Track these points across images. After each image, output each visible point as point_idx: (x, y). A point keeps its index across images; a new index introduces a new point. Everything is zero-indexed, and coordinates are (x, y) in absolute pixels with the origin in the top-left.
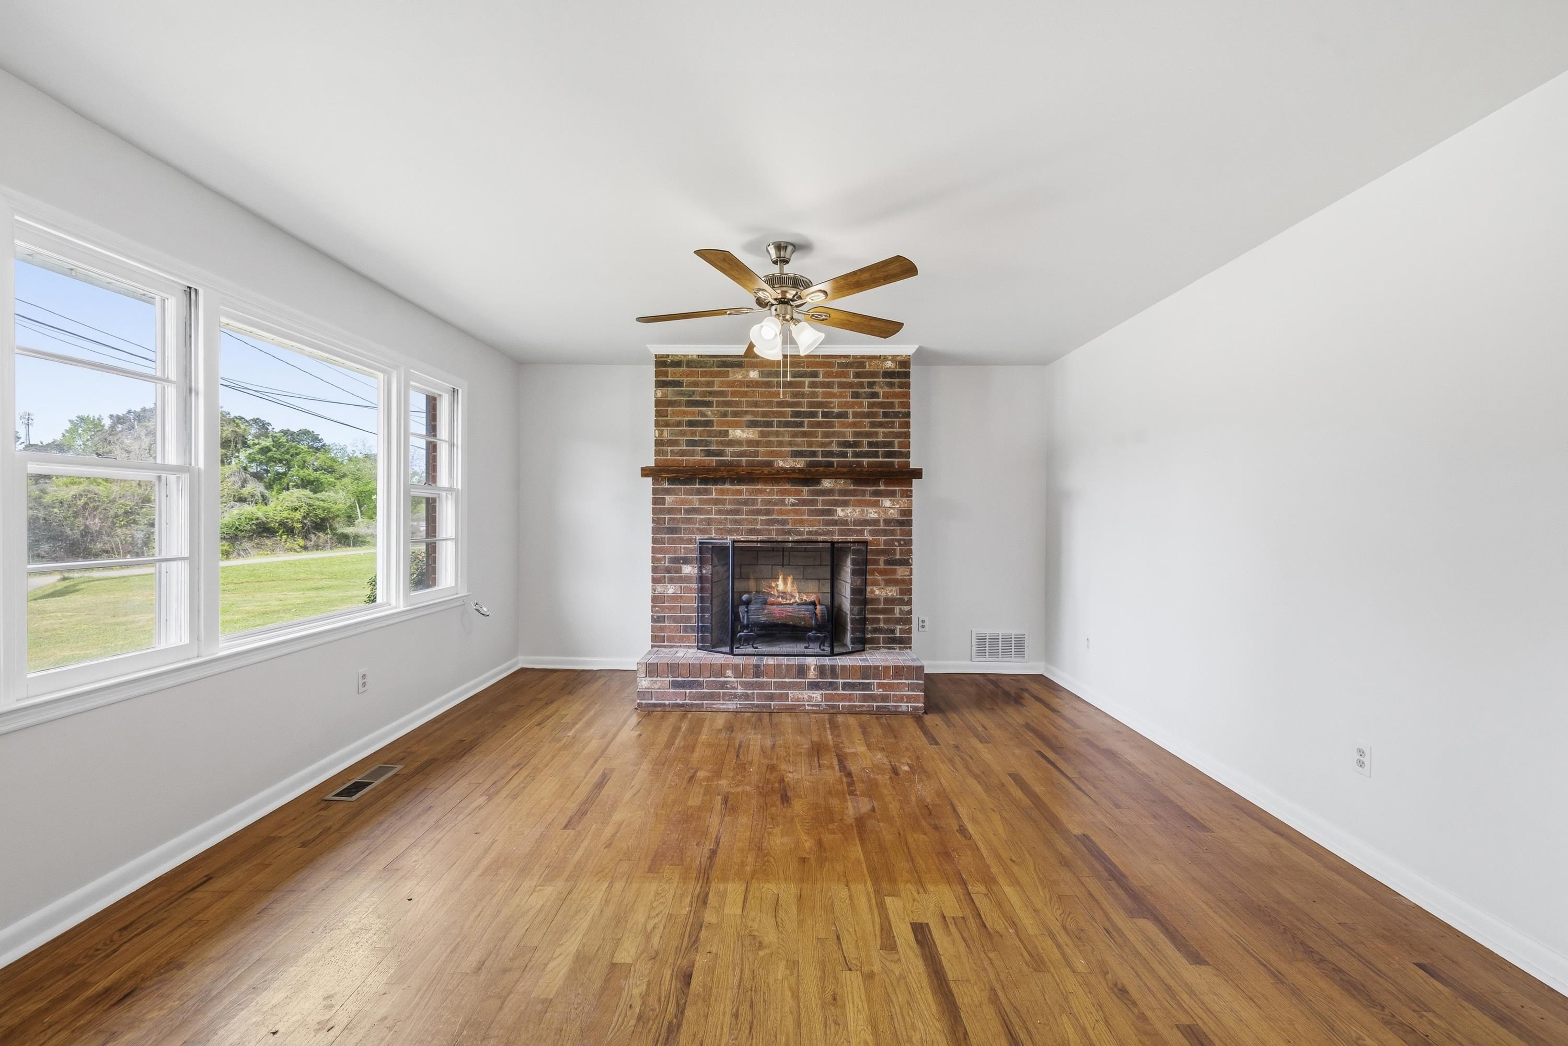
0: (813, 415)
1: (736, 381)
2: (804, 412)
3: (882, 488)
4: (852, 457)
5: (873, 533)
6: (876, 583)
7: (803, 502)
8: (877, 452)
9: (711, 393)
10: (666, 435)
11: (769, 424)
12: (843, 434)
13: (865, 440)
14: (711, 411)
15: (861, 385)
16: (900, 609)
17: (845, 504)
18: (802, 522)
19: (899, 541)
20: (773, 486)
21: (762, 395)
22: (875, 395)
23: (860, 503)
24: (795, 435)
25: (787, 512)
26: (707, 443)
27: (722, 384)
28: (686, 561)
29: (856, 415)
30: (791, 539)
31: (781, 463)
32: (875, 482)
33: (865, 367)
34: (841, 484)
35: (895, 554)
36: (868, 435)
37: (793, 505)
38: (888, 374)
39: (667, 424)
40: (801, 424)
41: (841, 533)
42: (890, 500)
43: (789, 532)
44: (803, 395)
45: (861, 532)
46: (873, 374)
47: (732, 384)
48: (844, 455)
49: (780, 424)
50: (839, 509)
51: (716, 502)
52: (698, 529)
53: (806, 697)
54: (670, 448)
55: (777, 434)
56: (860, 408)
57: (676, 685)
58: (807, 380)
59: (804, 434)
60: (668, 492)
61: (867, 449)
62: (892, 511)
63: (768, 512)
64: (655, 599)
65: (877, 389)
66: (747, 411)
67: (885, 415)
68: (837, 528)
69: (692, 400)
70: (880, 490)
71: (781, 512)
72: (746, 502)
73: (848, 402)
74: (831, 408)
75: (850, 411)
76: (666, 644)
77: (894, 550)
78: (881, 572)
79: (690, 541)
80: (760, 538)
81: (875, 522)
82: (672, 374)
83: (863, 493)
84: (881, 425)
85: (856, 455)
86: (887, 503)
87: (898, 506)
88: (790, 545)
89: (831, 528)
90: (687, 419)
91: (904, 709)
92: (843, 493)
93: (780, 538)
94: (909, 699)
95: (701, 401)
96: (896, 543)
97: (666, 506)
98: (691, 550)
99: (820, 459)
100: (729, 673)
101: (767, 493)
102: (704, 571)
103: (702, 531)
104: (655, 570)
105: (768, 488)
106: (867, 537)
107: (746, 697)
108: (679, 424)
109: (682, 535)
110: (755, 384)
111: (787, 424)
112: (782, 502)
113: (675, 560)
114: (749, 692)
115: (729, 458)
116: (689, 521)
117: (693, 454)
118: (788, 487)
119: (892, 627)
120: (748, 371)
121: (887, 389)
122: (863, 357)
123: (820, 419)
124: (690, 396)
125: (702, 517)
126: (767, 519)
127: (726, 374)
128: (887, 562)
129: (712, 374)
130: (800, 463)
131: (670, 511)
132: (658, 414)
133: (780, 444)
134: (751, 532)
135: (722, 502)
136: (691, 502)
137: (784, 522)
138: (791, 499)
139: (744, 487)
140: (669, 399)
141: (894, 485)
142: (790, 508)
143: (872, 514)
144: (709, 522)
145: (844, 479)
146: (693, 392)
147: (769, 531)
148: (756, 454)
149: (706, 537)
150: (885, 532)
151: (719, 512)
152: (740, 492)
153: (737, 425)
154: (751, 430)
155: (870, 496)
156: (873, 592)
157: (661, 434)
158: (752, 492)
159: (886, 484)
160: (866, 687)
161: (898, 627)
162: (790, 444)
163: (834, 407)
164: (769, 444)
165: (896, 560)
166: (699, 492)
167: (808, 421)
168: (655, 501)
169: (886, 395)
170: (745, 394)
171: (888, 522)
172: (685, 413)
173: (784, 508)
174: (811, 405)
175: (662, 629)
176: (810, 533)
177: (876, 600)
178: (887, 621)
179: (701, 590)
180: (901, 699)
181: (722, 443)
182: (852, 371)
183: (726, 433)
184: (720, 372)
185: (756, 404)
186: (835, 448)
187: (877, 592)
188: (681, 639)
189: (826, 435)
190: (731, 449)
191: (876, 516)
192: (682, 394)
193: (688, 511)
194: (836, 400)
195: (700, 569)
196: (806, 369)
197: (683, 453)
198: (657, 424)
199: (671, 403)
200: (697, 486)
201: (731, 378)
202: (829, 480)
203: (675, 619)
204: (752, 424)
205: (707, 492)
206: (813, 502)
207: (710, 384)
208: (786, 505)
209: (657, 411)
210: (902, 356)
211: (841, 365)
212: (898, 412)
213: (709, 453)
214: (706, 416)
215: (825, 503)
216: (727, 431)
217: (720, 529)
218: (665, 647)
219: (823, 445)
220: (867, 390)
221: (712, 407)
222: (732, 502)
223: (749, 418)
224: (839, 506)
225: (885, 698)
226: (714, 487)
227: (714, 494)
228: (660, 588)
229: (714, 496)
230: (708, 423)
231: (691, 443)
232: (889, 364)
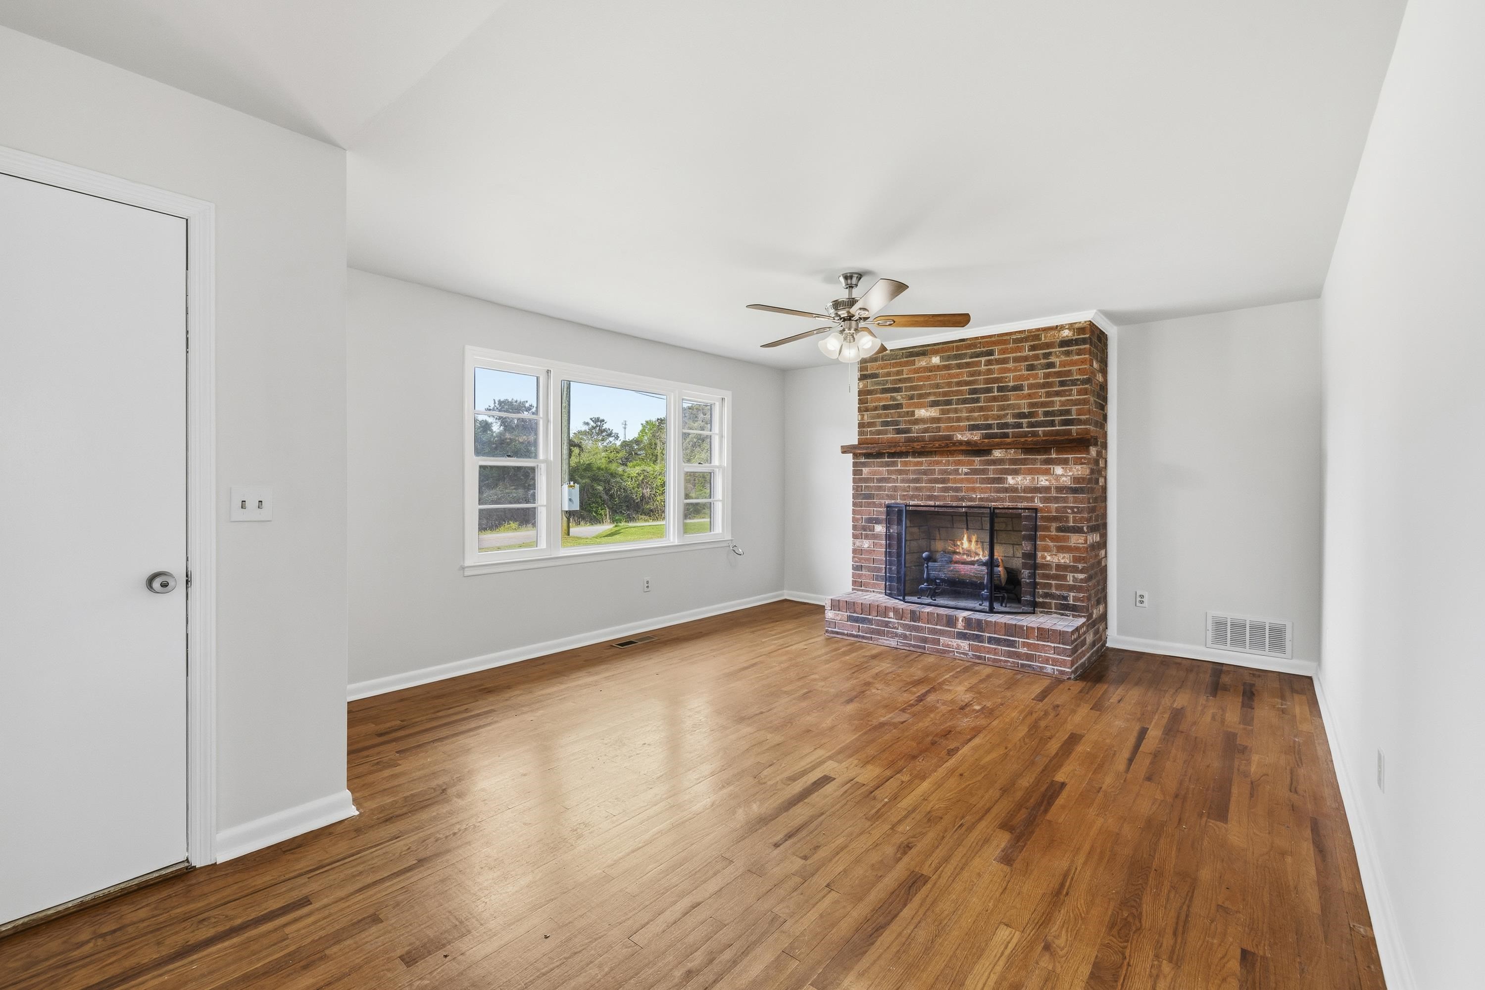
0: (989, 390)
1: (921, 368)
2: (981, 388)
3: (1054, 456)
4: (1027, 427)
5: (1045, 500)
6: (1046, 549)
7: (974, 472)
8: (1054, 421)
9: (900, 381)
10: (866, 419)
11: (948, 403)
12: (1018, 406)
13: (1041, 410)
14: (901, 395)
15: (1036, 357)
16: (1074, 577)
17: (1015, 472)
18: (973, 490)
19: (1072, 508)
20: (948, 457)
21: (942, 377)
22: (1051, 365)
23: (1031, 472)
24: (972, 410)
25: (961, 481)
26: (896, 423)
27: (910, 371)
28: (878, 521)
29: (1031, 387)
30: (964, 504)
31: (959, 437)
32: (1047, 451)
33: (1040, 339)
34: (1012, 454)
35: (1067, 521)
36: (1043, 404)
37: (966, 474)
38: (1065, 343)
39: (867, 410)
40: (977, 400)
41: (1012, 499)
42: (1063, 468)
43: (962, 499)
44: (979, 373)
45: (1032, 499)
46: (1049, 345)
47: (917, 371)
48: (1020, 425)
49: (959, 402)
50: (1010, 478)
51: (900, 472)
52: (887, 495)
53: (955, 644)
54: (869, 429)
55: (956, 411)
56: (1034, 379)
57: (850, 618)
58: (983, 359)
59: (981, 409)
60: (864, 465)
61: (1042, 419)
62: (1064, 479)
63: (943, 481)
64: (855, 551)
65: (1053, 359)
66: (929, 393)
67: (1062, 384)
68: (1008, 495)
69: (885, 388)
70: (1052, 458)
71: (955, 481)
72: (925, 473)
73: (1024, 375)
74: (1006, 382)
75: (1025, 383)
76: (863, 588)
77: (1067, 517)
78: (1052, 539)
79: (880, 505)
80: (937, 503)
81: (1047, 489)
82: (872, 368)
83: (1034, 461)
84: (1058, 394)
85: (1031, 425)
86: (1059, 470)
87: (1070, 474)
88: (964, 510)
89: (1002, 495)
90: (881, 404)
91: (1049, 671)
92: (1013, 462)
93: (955, 504)
94: (1055, 662)
95: (893, 388)
96: (1069, 511)
97: (863, 476)
98: (879, 513)
99: (996, 431)
100: (891, 614)
101: (941, 464)
102: (891, 531)
103: (890, 497)
104: (855, 528)
105: (944, 459)
106: (1038, 504)
107: (905, 637)
108: (876, 409)
109: (875, 501)
110: (938, 368)
111: (965, 401)
112: (956, 472)
113: (870, 520)
114: (908, 633)
115: (915, 435)
116: (880, 488)
117: (886, 432)
118: (961, 458)
119: (1065, 593)
120: (931, 358)
121: (1063, 358)
122: (1038, 330)
123: (996, 394)
124: (884, 385)
125: (890, 485)
126: (943, 487)
127: (913, 363)
128: (1059, 529)
129: (901, 364)
130: (976, 436)
131: (866, 480)
132: (861, 402)
133: (959, 419)
134: (930, 498)
135: (906, 472)
136: (880, 473)
137: (957, 490)
138: (965, 469)
139: (924, 459)
140: (868, 388)
141: (1067, 452)
142: (963, 477)
143: (1043, 481)
144: (895, 489)
145: (1014, 449)
146: (887, 381)
147: (944, 498)
148: (939, 429)
149: (893, 501)
150: (1057, 500)
151: (903, 481)
152: (921, 464)
153: (921, 406)
154: (934, 408)
155: (1041, 465)
156: (1044, 558)
157: (862, 418)
158: (930, 464)
159: (1058, 452)
160: (1012, 644)
161: (1072, 594)
162: (968, 419)
163: (1010, 381)
164: (950, 420)
165: (1069, 527)
166: (887, 464)
167: (985, 397)
168: (855, 473)
169: (1063, 364)
170: (929, 378)
171: (1060, 489)
172: (880, 399)
173: (959, 477)
174: (987, 381)
175: (860, 576)
176: (981, 499)
177: (1047, 566)
178: (1058, 587)
179: (889, 546)
180: (1047, 661)
181: (910, 422)
182: (1027, 345)
183: (913, 413)
184: (907, 361)
185: (937, 386)
186: (1010, 420)
187: (1048, 558)
188: (874, 586)
189: (1002, 408)
190: (917, 427)
191: (1047, 483)
192: (878, 384)
193: (880, 480)
194: (1011, 375)
195: (888, 528)
196: (982, 349)
197: (879, 432)
198: (860, 410)
199: (870, 392)
200: (886, 460)
201: (918, 365)
202: (1000, 451)
203: (869, 569)
204: (934, 404)
205: (894, 464)
206: (984, 472)
207: (899, 373)
208: (960, 474)
209: (860, 400)
210: (1080, 323)
211: (1016, 341)
212: (1075, 379)
213: (899, 431)
214: (896, 400)
215: (996, 471)
216: (914, 412)
217: (904, 495)
218: (862, 590)
219: (999, 417)
220: (1042, 361)
221: (902, 392)
222: (914, 472)
223: (932, 398)
224: (1010, 475)
225: (1029, 657)
226: (899, 460)
227: (899, 466)
228: (858, 542)
229: (899, 468)
230: (899, 406)
231: (886, 424)
232: (1066, 333)
